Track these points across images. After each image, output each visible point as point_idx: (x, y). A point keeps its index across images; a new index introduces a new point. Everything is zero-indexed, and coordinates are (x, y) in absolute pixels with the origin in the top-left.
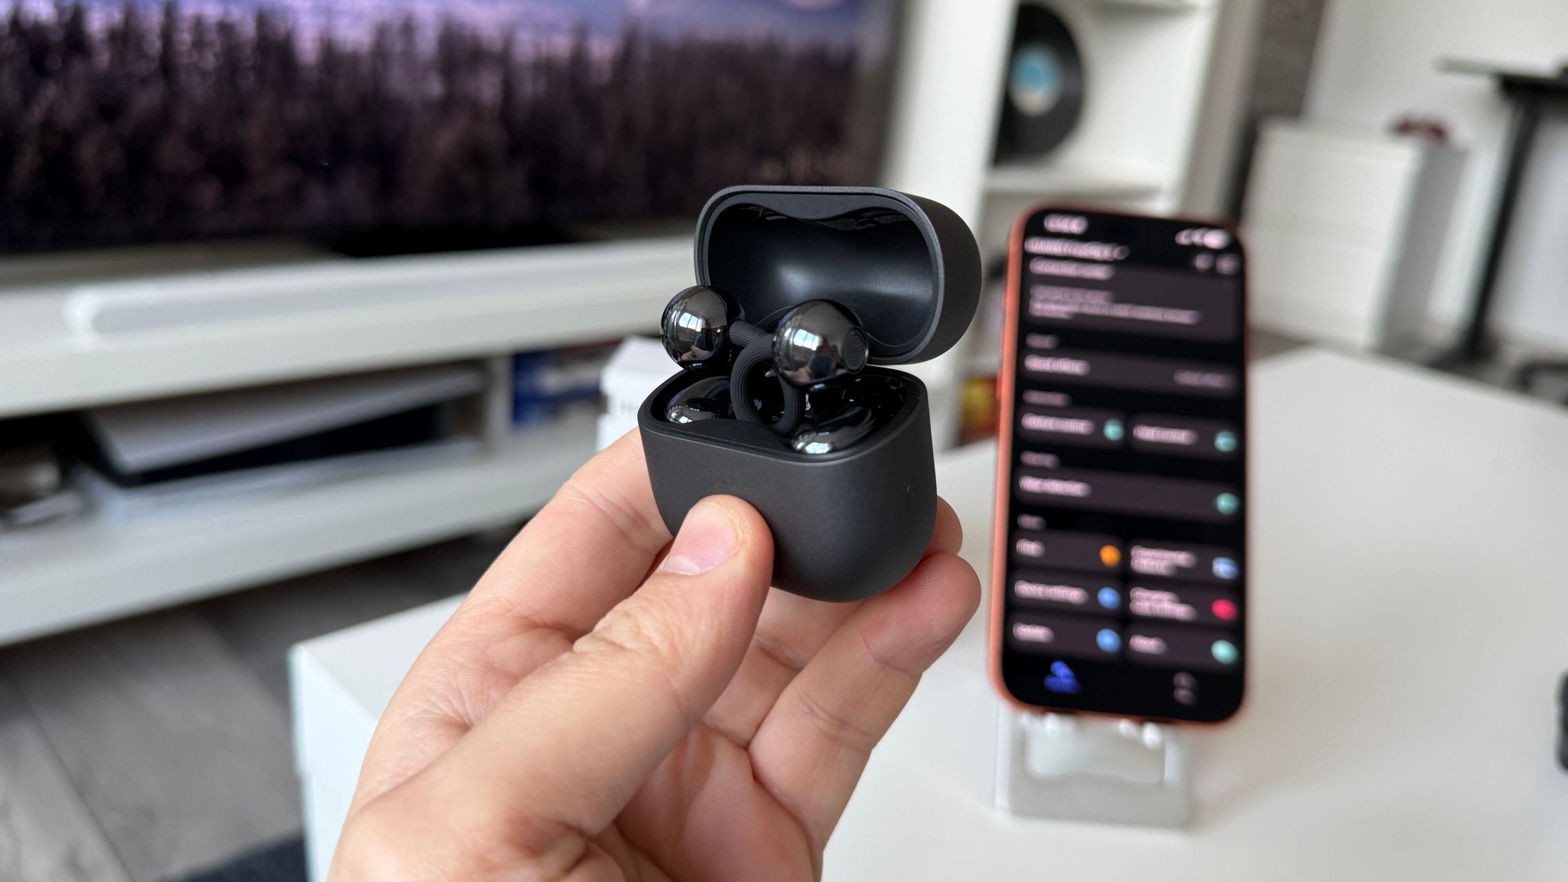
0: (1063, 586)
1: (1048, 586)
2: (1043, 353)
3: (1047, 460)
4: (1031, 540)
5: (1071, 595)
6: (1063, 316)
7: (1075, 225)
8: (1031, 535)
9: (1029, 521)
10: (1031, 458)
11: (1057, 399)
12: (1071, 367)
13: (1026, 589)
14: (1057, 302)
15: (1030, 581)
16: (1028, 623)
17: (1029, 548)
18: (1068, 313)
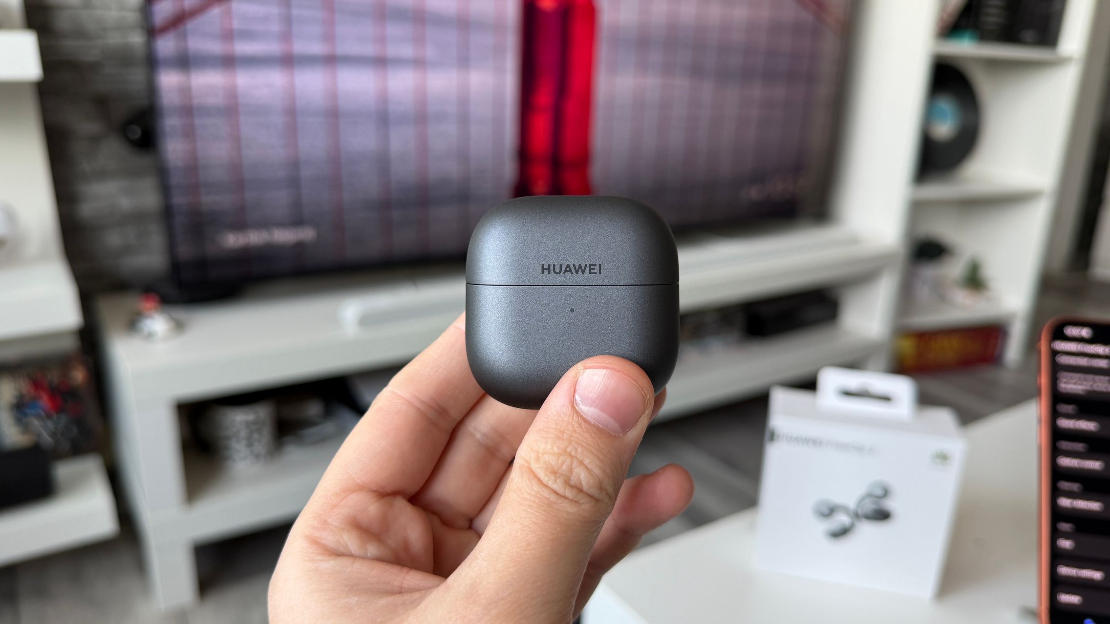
0: (1089, 570)
1: (1080, 569)
2: (1069, 416)
3: (1075, 487)
4: (1067, 538)
5: (1095, 575)
6: (1081, 392)
7: (1085, 332)
8: (1066, 536)
9: (1065, 527)
10: (1065, 485)
11: (1079, 447)
12: (1088, 425)
13: (1064, 571)
14: (1075, 384)
15: (1068, 565)
16: (1068, 593)
17: (1066, 544)
18: (1083, 390)
